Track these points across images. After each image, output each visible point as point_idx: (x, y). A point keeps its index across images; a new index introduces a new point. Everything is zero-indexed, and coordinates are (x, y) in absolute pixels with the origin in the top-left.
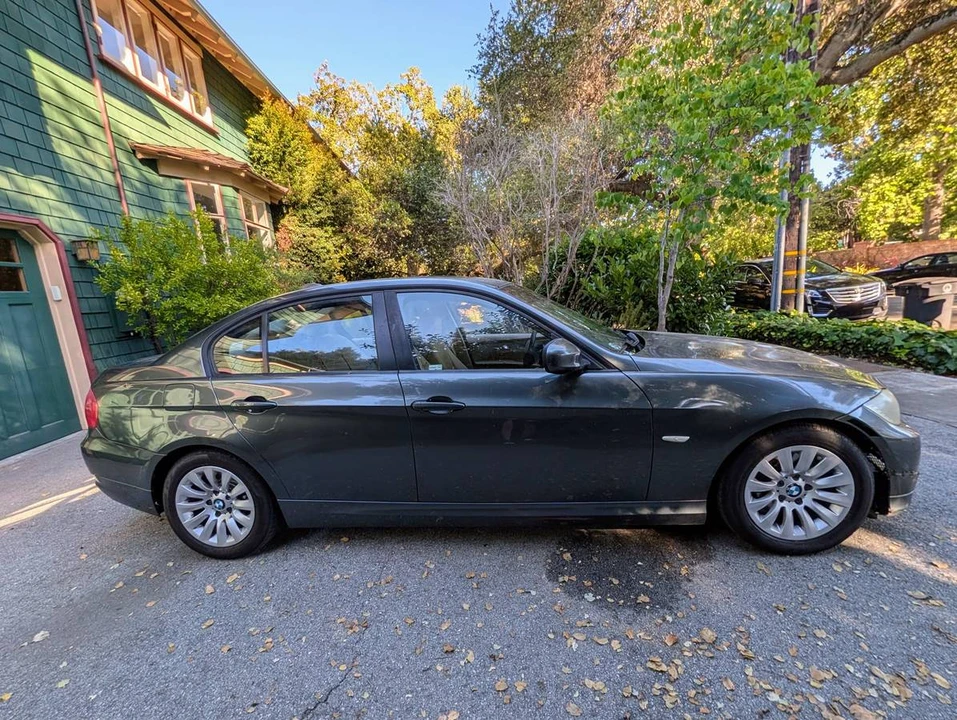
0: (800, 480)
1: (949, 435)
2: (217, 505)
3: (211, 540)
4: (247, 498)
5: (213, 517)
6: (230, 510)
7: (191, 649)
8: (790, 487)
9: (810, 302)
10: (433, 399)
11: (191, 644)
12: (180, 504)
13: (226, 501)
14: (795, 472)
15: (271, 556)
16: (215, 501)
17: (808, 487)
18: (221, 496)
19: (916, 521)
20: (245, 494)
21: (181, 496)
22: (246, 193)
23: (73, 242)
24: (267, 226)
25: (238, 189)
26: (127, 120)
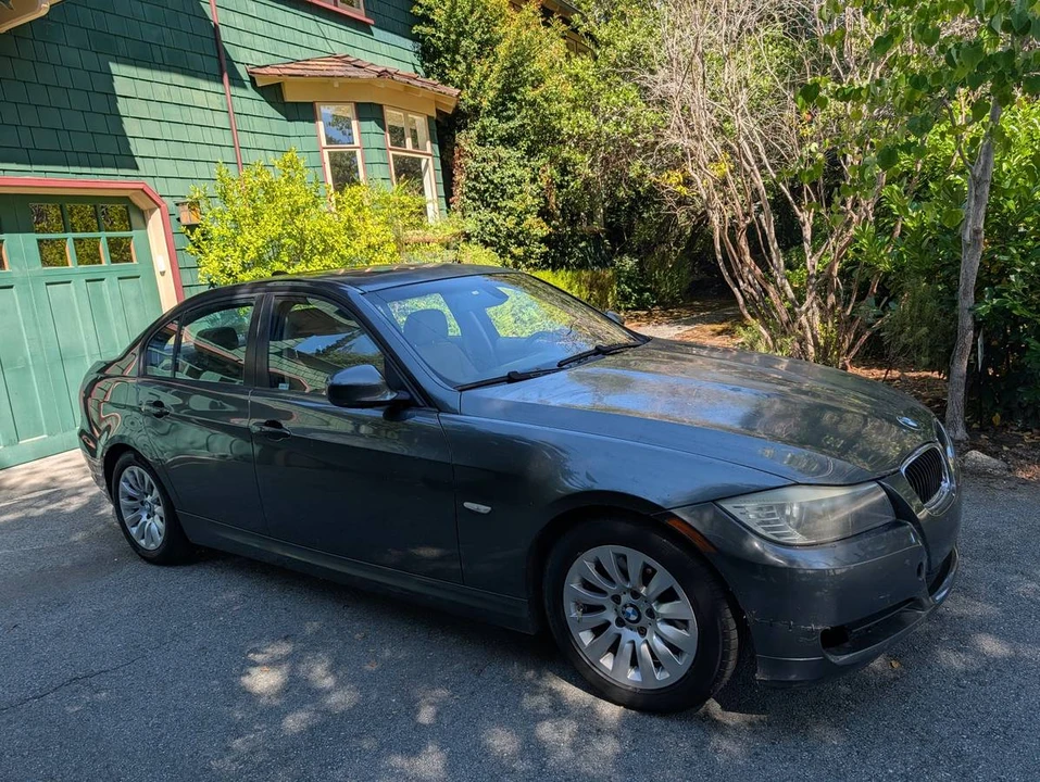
14: (628, 586)
17: (650, 613)
22: (395, 108)
23: (177, 205)
24: (429, 151)
25: (381, 106)
26: (247, 39)
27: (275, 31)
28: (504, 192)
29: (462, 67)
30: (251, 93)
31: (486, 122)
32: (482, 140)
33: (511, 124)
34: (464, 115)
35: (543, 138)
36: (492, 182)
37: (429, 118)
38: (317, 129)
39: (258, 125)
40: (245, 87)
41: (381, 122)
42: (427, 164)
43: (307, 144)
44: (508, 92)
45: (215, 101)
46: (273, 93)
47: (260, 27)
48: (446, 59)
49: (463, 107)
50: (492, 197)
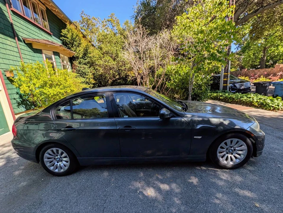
0: (232, 148)
1: (270, 129)
2: (57, 160)
3: (56, 170)
4: (67, 158)
5: (56, 163)
6: (62, 161)
7: (51, 208)
8: (230, 150)
9: (230, 88)
10: (126, 127)
11: (51, 207)
12: (45, 160)
13: (60, 158)
14: (231, 146)
15: (75, 175)
16: (57, 158)
17: (235, 150)
18: (59, 157)
19: (263, 157)
20: (66, 156)
21: (46, 157)
22: (62, 54)
23: (5, 71)
24: (69, 64)
25: (59, 53)
26: (21, 30)
27: (29, 30)
28: (85, 74)
29: (75, 48)
30: (23, 44)
31: (81, 60)
32: (80, 63)
33: (86, 61)
34: (75, 58)
35: (92, 64)
36: (82, 72)
37: (68, 57)
38: (43, 56)
39: (26, 53)
40: (22, 42)
41: (59, 56)
42: (69, 67)
43: (40, 59)
44: (85, 54)
45: (14, 44)
46: (30, 45)
47: (24, 28)
48: (70, 45)
49: (74, 56)
50: (83, 75)
